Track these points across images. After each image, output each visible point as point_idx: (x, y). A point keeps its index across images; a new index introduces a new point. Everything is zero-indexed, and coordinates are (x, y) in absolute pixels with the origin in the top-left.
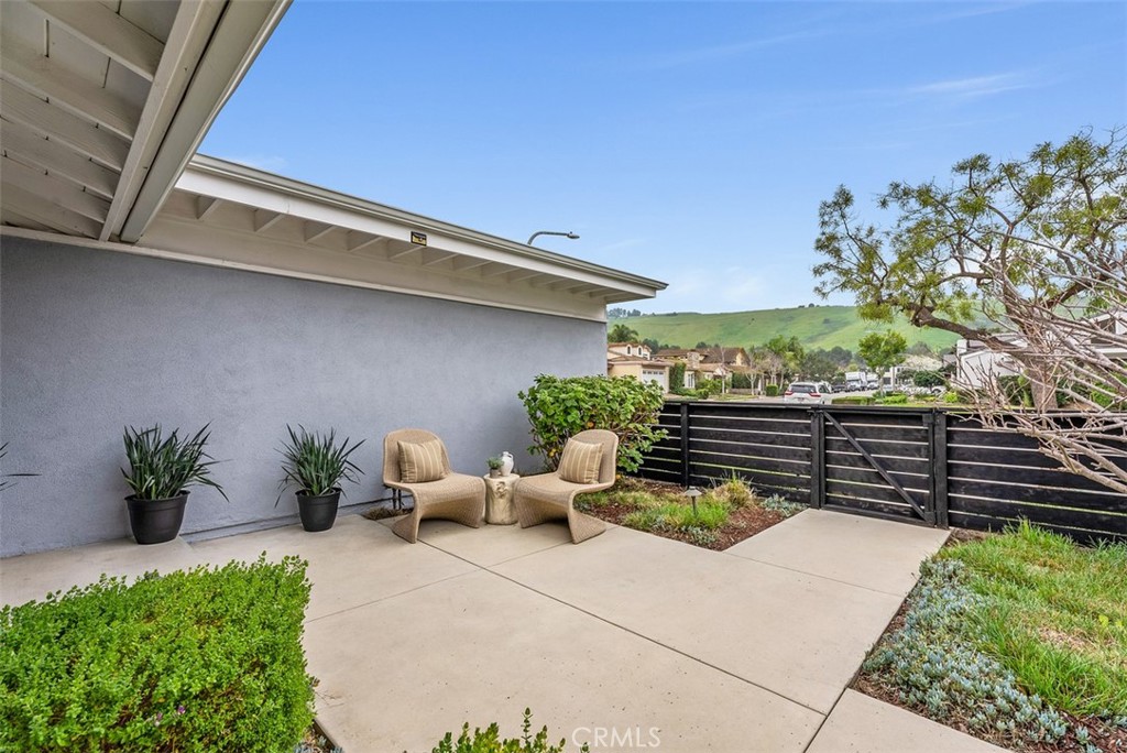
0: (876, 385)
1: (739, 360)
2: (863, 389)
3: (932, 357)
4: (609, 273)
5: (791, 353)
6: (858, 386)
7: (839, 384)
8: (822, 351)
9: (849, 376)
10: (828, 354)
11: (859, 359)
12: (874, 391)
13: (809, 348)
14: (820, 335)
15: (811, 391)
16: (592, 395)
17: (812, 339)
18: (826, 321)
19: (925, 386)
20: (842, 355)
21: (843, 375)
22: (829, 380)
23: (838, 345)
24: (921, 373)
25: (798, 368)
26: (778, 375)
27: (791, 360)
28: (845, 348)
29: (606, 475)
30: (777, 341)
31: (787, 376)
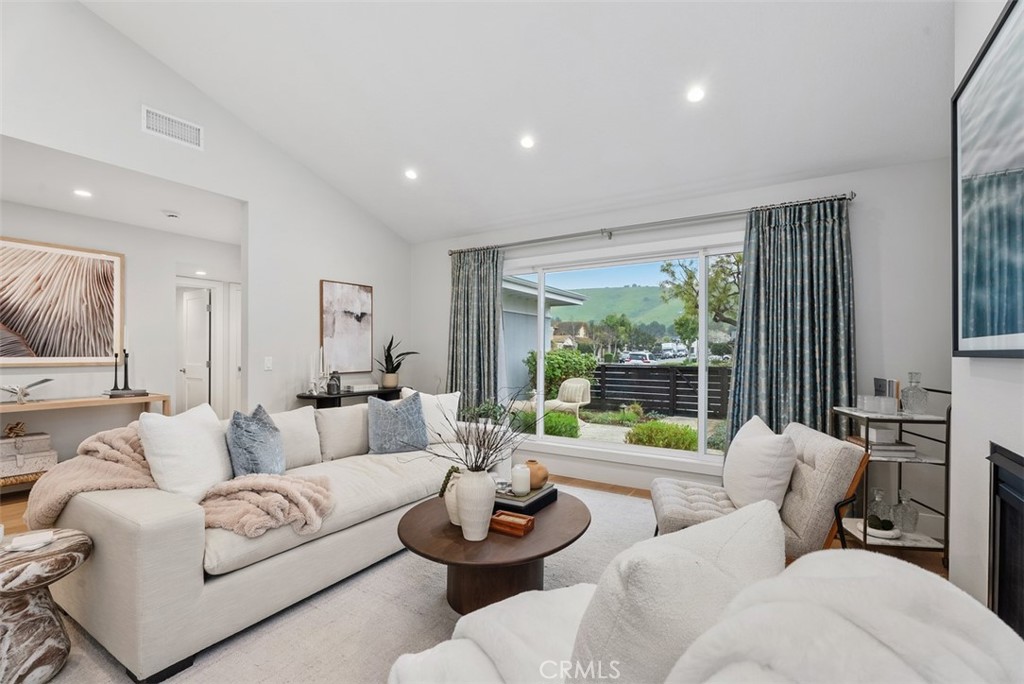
0: (684, 354)
1: (582, 333)
2: (674, 356)
3: (724, 331)
4: (559, 292)
5: (623, 328)
6: (671, 354)
7: (657, 352)
8: (643, 325)
9: (665, 346)
10: (648, 327)
11: (671, 331)
12: (684, 359)
13: (635, 322)
14: (640, 311)
15: (643, 358)
16: (566, 362)
17: (635, 315)
18: (646, 299)
19: (719, 355)
20: (657, 328)
21: (660, 345)
22: (650, 350)
23: (656, 320)
24: (716, 345)
25: (627, 340)
26: (613, 346)
27: (622, 333)
28: (660, 323)
29: (586, 397)
30: (612, 317)
31: (619, 346)
